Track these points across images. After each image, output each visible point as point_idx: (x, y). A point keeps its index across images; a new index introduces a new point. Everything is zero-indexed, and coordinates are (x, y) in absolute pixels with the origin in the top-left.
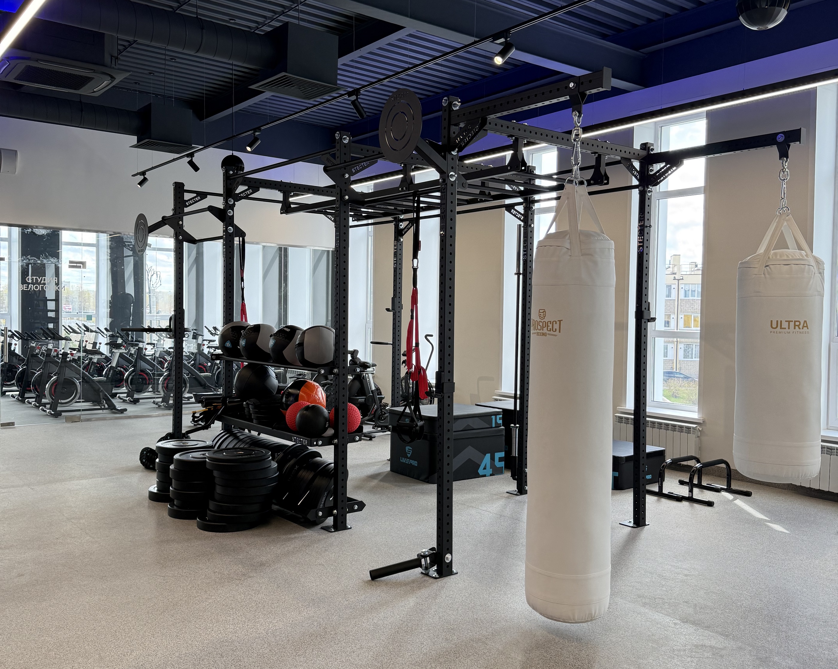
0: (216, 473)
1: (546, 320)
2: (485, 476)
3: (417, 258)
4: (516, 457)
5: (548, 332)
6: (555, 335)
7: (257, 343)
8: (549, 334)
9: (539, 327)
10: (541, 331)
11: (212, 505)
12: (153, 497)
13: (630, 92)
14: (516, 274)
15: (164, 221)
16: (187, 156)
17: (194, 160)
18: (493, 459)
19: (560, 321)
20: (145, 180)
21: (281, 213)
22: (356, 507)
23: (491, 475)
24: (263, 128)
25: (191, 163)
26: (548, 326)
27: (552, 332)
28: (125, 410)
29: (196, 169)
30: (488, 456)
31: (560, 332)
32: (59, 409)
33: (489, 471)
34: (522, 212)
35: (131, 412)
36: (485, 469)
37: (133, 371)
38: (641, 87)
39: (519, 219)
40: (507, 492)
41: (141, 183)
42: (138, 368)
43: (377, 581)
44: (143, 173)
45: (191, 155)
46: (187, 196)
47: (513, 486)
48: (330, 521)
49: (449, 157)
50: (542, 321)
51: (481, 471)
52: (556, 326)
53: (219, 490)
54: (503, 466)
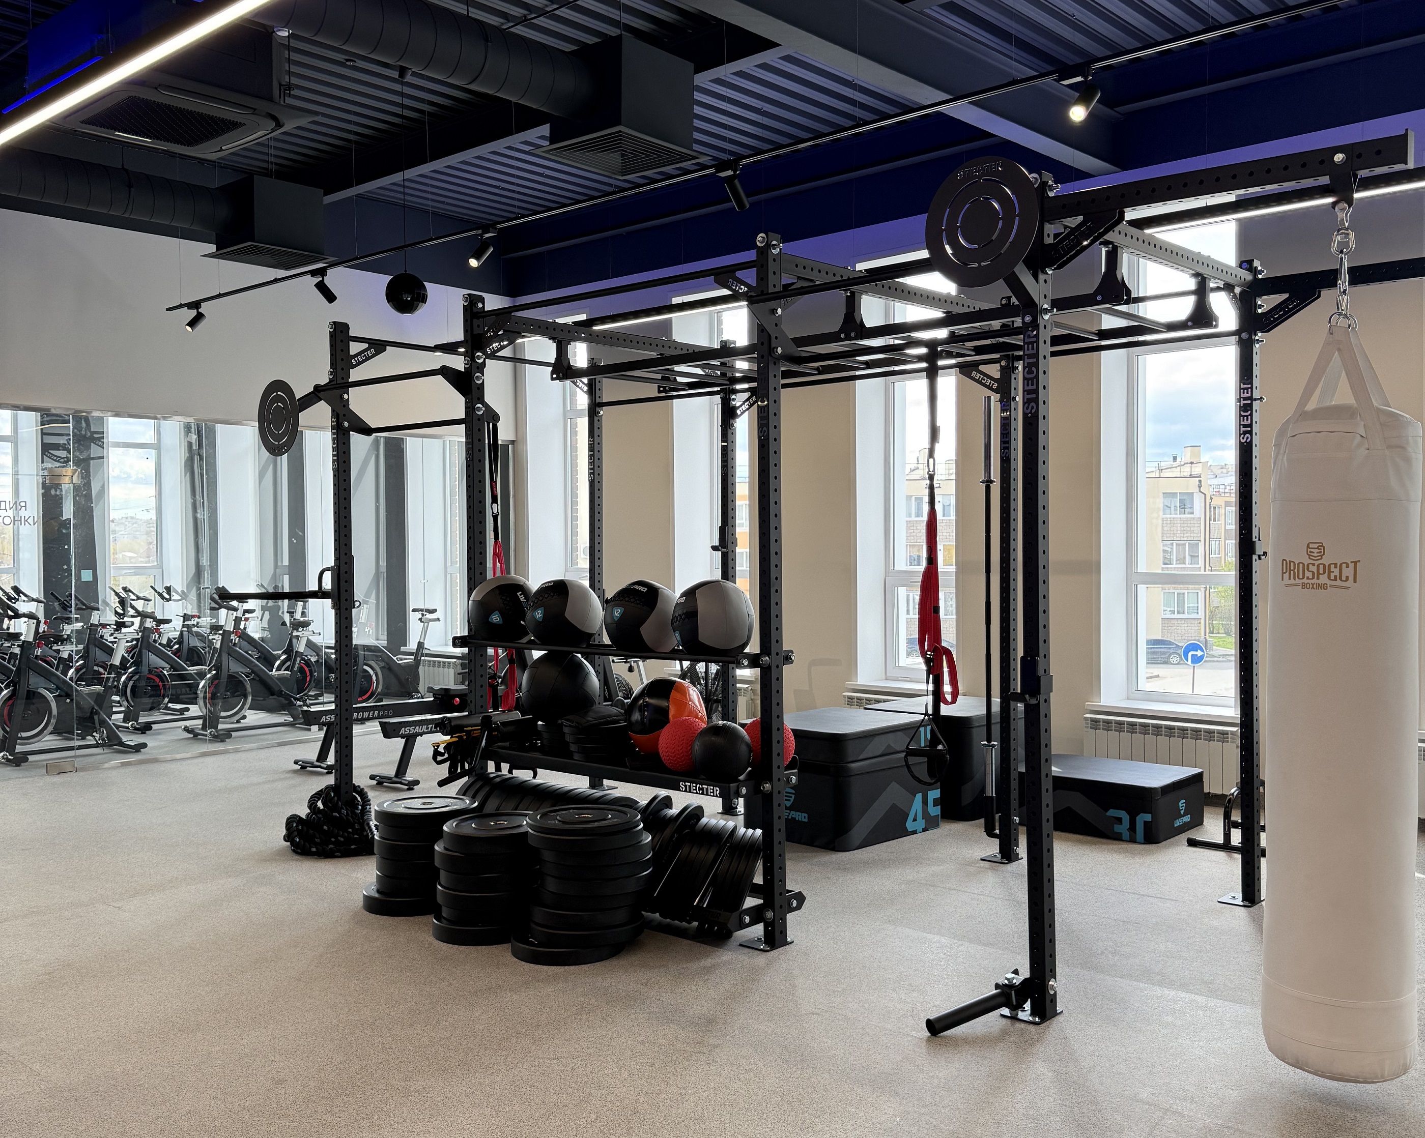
1: (1326, 561)
2: (914, 832)
3: (934, 458)
4: (992, 797)
5: (1329, 583)
6: (1347, 588)
7: (567, 615)
8: (1331, 586)
14: (983, 482)
15: (318, 394)
16: (313, 273)
18: (925, 802)
19: (1355, 563)
20: (199, 317)
21: (553, 379)
22: (795, 903)
23: (924, 830)
24: (499, 226)
25: (322, 288)
26: (1330, 572)
27: (1338, 583)
28: (144, 745)
29: (330, 297)
30: (919, 796)
31: (1355, 581)
33: (921, 823)
35: (153, 748)
36: (915, 820)
38: (1119, 170)
40: (982, 860)
41: (192, 324)
42: (145, 669)
44: (196, 305)
45: (322, 272)
49: (1042, 277)
50: (1317, 563)
51: (910, 825)
52: (1348, 572)
54: (939, 813)
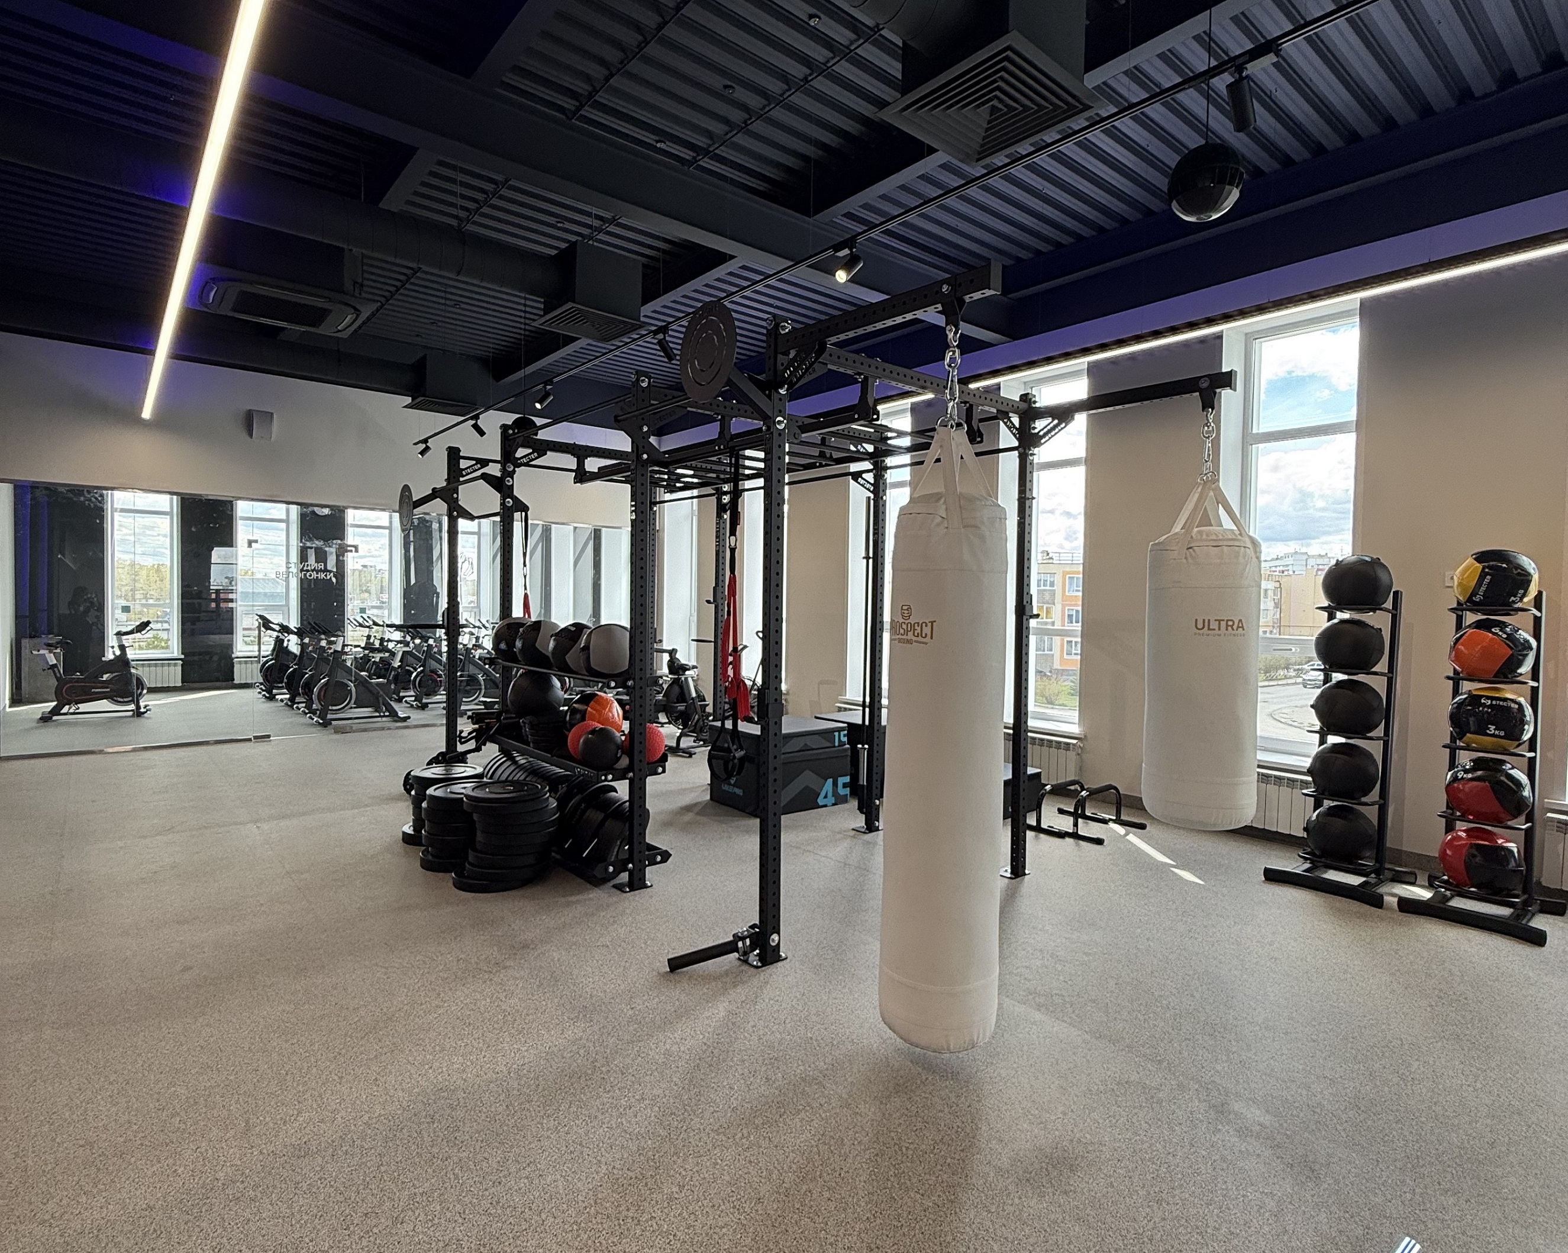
0: (475, 817)
1: (912, 620)
2: (825, 806)
3: (735, 535)
4: (863, 785)
5: (915, 639)
6: (926, 643)
7: (537, 645)
8: (915, 641)
9: (902, 631)
10: (904, 637)
11: (471, 856)
12: (407, 839)
13: (996, 345)
14: (864, 558)
15: (435, 494)
16: (471, 418)
17: (479, 423)
18: (835, 784)
19: (932, 623)
20: (427, 448)
21: (575, 483)
22: (659, 858)
23: (834, 805)
24: (555, 380)
25: (476, 427)
26: (915, 630)
27: (920, 639)
28: (409, 718)
29: (482, 433)
30: (830, 781)
31: (932, 638)
32: (329, 716)
33: (831, 800)
34: (872, 481)
35: (414, 719)
36: (826, 797)
37: (422, 672)
38: (1008, 339)
39: (868, 490)
40: (853, 829)
41: (422, 453)
42: (428, 669)
43: (678, 973)
44: (425, 441)
45: (476, 417)
46: (464, 464)
47: (860, 821)
48: (624, 877)
49: (775, 396)
50: (907, 622)
51: (821, 801)
52: (927, 630)
53: (480, 837)
54: (848, 793)
